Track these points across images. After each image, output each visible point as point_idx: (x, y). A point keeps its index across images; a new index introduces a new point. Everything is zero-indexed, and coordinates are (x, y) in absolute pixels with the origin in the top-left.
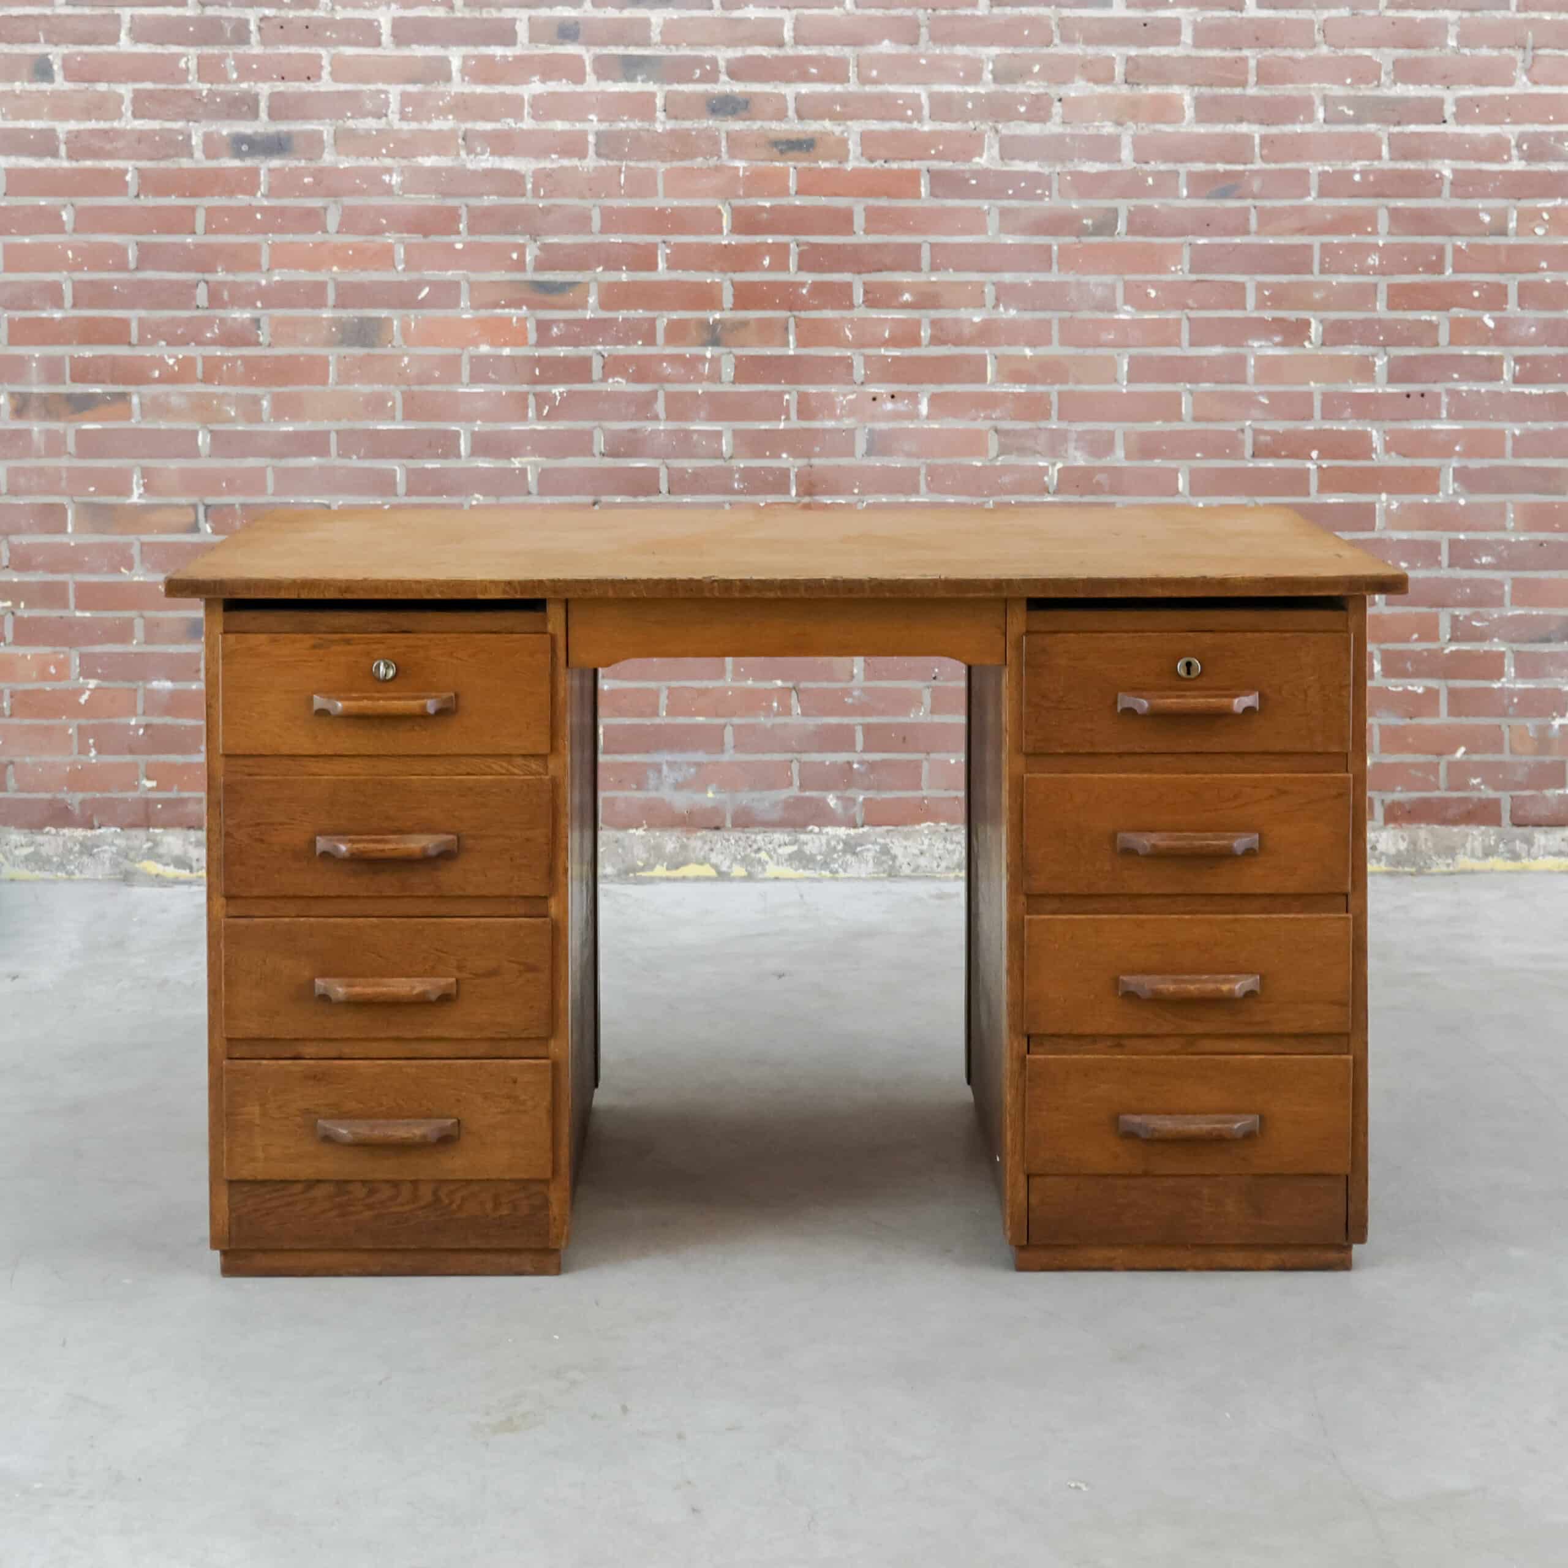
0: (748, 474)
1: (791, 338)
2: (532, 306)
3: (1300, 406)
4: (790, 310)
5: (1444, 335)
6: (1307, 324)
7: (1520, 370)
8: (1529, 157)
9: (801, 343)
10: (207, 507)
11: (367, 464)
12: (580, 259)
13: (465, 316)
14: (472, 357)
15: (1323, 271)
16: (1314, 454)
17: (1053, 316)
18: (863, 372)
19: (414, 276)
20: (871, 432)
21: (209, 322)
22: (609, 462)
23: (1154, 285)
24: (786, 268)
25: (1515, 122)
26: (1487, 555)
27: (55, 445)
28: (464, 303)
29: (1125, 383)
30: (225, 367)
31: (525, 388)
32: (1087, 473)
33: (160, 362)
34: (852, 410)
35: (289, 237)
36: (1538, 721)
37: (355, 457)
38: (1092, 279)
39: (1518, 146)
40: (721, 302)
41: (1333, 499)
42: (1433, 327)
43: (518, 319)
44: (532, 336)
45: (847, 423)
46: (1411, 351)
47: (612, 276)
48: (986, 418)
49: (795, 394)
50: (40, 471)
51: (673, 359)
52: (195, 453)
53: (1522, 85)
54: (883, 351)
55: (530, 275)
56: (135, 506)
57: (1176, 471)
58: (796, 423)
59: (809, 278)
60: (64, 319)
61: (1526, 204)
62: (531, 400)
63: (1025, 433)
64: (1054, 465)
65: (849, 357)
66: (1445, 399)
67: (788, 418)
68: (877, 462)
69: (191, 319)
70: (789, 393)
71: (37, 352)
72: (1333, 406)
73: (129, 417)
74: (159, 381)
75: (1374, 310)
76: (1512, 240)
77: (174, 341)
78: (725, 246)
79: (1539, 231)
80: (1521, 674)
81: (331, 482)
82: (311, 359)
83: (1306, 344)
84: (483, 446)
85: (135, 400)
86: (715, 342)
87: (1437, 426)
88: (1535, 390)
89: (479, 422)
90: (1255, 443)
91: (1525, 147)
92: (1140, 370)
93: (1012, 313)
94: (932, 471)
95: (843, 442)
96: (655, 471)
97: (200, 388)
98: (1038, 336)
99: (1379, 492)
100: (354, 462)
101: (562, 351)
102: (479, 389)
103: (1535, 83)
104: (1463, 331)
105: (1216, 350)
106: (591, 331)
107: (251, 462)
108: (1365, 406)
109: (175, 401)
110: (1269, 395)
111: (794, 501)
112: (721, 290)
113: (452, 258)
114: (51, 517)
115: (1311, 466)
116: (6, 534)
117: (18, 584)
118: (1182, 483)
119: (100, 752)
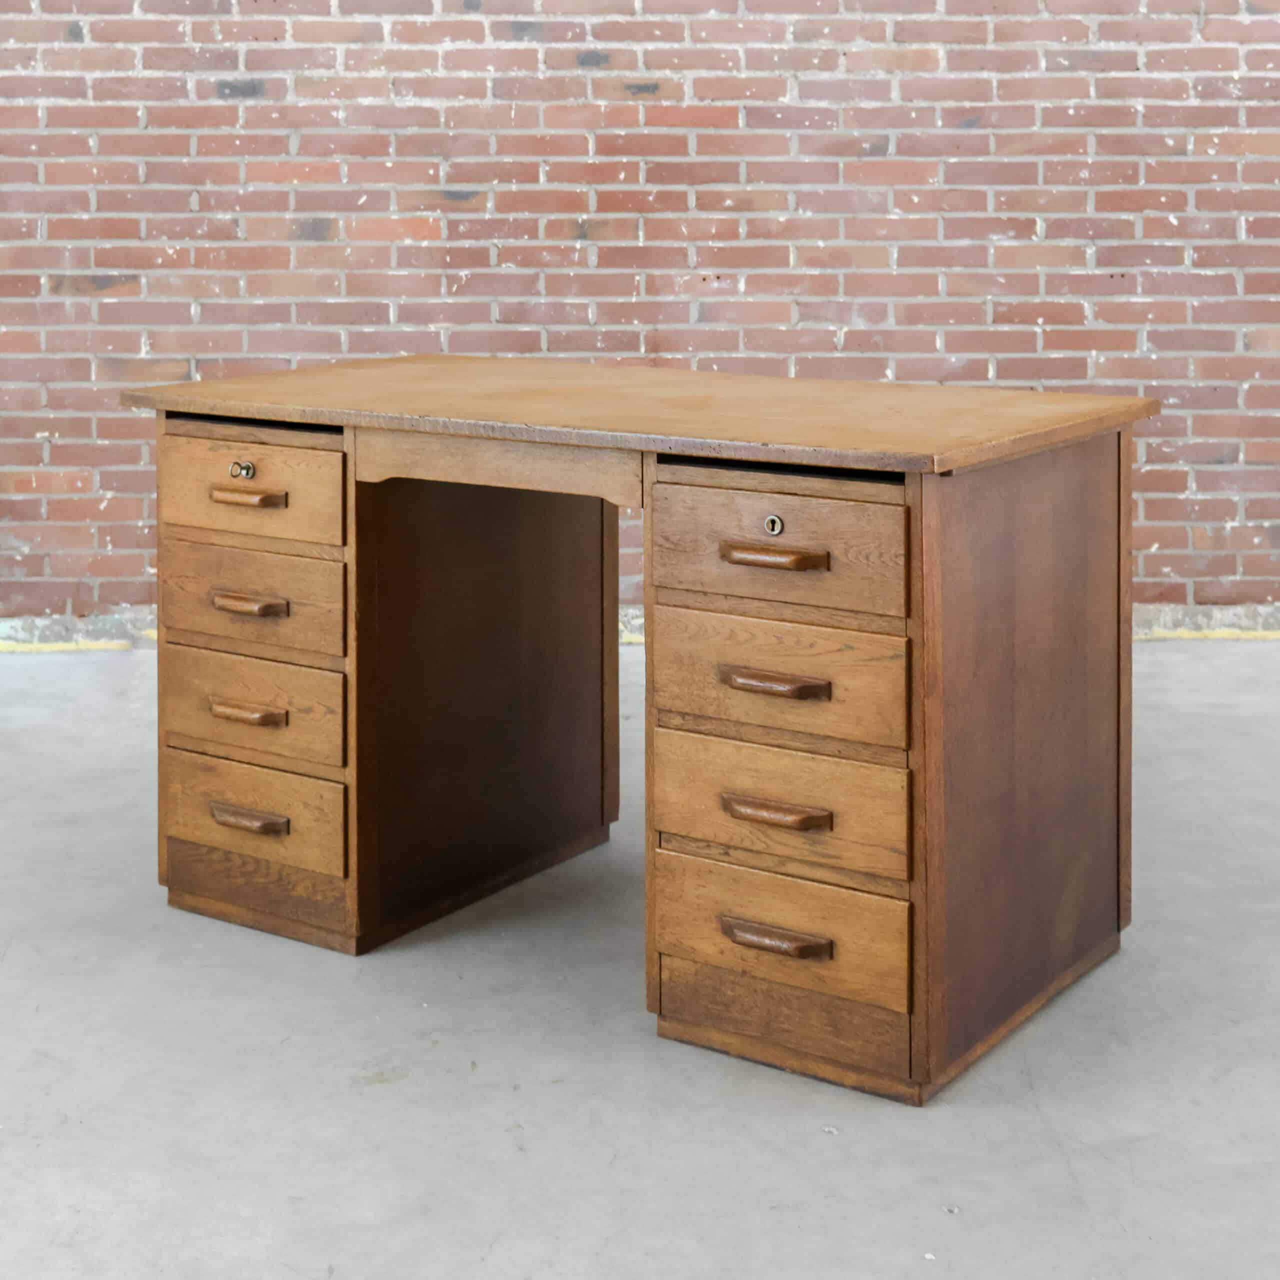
0: (608, 336)
1: (641, 234)
2: (445, 210)
3: (1029, 284)
4: (640, 211)
5: (1139, 230)
6: (1033, 222)
7: (1199, 257)
8: (1202, 96)
9: (648, 237)
10: (198, 361)
11: (319, 328)
12: (481, 174)
13: (394, 217)
14: (398, 248)
15: (1046, 182)
17: (841, 217)
18: (695, 259)
19: (355, 187)
20: (702, 305)
21: (199, 222)
22: (503, 327)
23: (917, 193)
24: (636, 181)
25: (1193, 69)
26: (1174, 397)
27: (82, 314)
28: (393, 207)
29: (895, 267)
30: (212, 256)
31: (439, 271)
32: (868, 334)
33: (163, 252)
34: (688, 287)
35: (261, 158)
36: (1216, 524)
37: (309, 323)
38: (870, 189)
39: (1195, 87)
40: (587, 206)
41: (1055, 355)
42: (1130, 224)
43: (434, 220)
44: (444, 232)
45: (684, 297)
46: (1114, 243)
47: (505, 187)
48: (789, 294)
49: (644, 276)
50: (72, 334)
51: (550, 249)
52: (188, 320)
53: (1197, 41)
54: (710, 243)
55: (443, 186)
56: (141, 360)
57: (933, 334)
58: (644, 298)
59: (654, 188)
60: (90, 221)
61: (1201, 131)
62: (444, 281)
63: (819, 305)
64: (841, 329)
65: (686, 249)
66: (1140, 279)
67: (638, 294)
68: (706, 327)
69: (186, 219)
70: (639, 274)
71: (70, 244)
72: (1055, 284)
73: (137, 292)
74: (162, 266)
75: (1085, 211)
76: (1190, 159)
77: (173, 236)
78: (591, 164)
79: (1211, 152)
80: (1201, 488)
81: (291, 342)
82: (277, 249)
83: (1034, 238)
84: (406, 315)
85: (143, 280)
86: (583, 236)
87: (1134, 299)
88: (1209, 272)
89: (404, 297)
90: (995, 312)
91: (1200, 88)
92: (906, 257)
93: (809, 214)
94: (748, 333)
95: (680, 312)
96: (537, 335)
97: (191, 271)
98: (829, 232)
99: (1088, 348)
100: (309, 327)
101: (467, 244)
102: (404, 272)
103: (1207, 40)
104: (1155, 227)
105: (964, 242)
106: (489, 229)
107: (231, 327)
108: (1080, 285)
109: (173, 280)
110: (1006, 276)
111: (643, 356)
112: (588, 197)
113: (383, 173)
114: (79, 369)
115: (1038, 330)
116: (44, 381)
117: (54, 419)
118: (939, 343)
119: (115, 544)
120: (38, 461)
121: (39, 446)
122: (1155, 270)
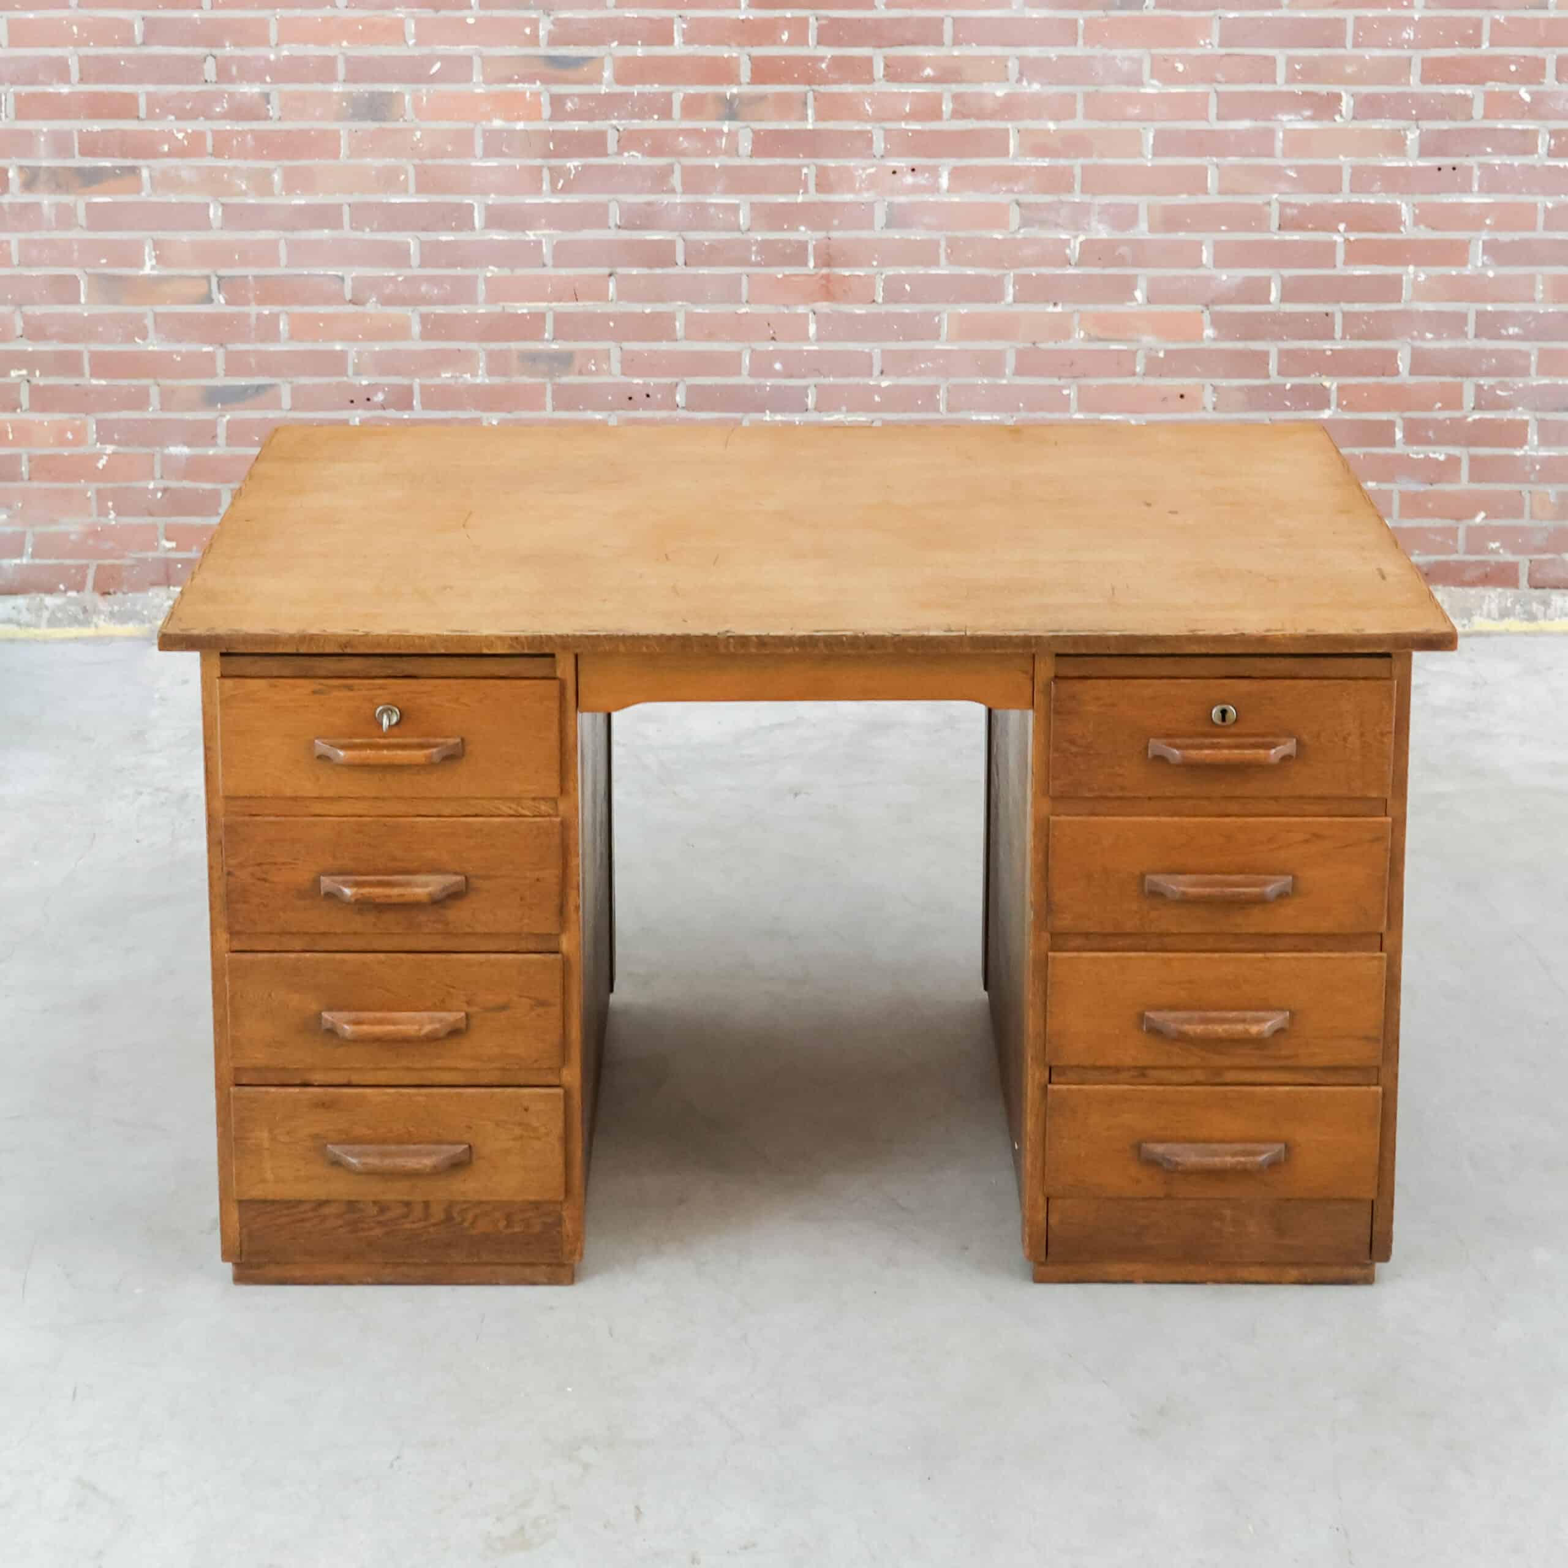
0: (764, 245)
1: (810, 112)
2: (546, 81)
3: (1328, 180)
4: (809, 83)
5: (1478, 110)
6: (1338, 97)
7: (1556, 144)
9: (820, 117)
10: (220, 278)
11: (381, 236)
12: (597, 34)
13: (479, 91)
14: (485, 131)
15: (1356, 45)
16: (1342, 227)
17: (1079, 90)
18: (883, 146)
19: (425, 50)
20: (890, 205)
21: (217, 97)
22: (626, 235)
23: (1182, 58)
24: (805, 43)
26: (1514, 325)
27: (65, 217)
28: (477, 77)
29: (1150, 157)
30: (235, 142)
31: (538, 162)
32: (1110, 245)
33: (169, 136)
34: (872, 183)
35: (298, 12)
36: (1562, 488)
37: (368, 230)
38: (1119, 53)
40: (738, 76)
41: (1359, 271)
42: (1467, 100)
43: (531, 94)
44: (546, 111)
45: (866, 196)
46: (1444, 125)
47: (627, 51)
48: (1007, 192)
49: (813, 169)
50: (51, 243)
51: (686, 133)
52: (207, 226)
54: (903, 125)
55: (543, 50)
56: (147, 278)
57: (1199, 244)
58: (813, 196)
59: (828, 52)
60: (71, 94)
62: (546, 174)
63: (1048, 207)
64: (1076, 237)
65: (870, 132)
66: (1477, 173)
67: (806, 192)
68: (896, 234)
69: (198, 93)
70: (808, 166)
71: (45, 126)
72: (1362, 179)
73: (138, 190)
74: (169, 155)
75: (1408, 83)
76: (1552, 14)
77: (182, 115)
78: (743, 21)
80: (1546, 441)
81: (346, 254)
82: (324, 133)
83: (1337, 118)
84: (496, 218)
85: (145, 173)
86: (732, 116)
87: (1467, 199)
89: (492, 196)
90: (1281, 216)
92: (1165, 144)
93: (1036, 87)
94: (952, 243)
95: (862, 215)
96: (672, 244)
97: (209, 162)
98: (1063, 109)
99: (1406, 264)
100: (367, 235)
101: (576, 126)
102: (492, 163)
104: (1498, 105)
105: (1245, 124)
106: (608, 105)
107: (263, 235)
108: (1396, 180)
109: (185, 174)
110: (1299, 169)
111: (812, 272)
112: (738, 66)
113: (462, 32)
114: (65, 288)
115: (1338, 238)
116: (19, 305)
117: (33, 353)
118: (1206, 256)
119: (119, 514)
120: (15, 406)
121: (16, 387)
122: (1496, 161)
